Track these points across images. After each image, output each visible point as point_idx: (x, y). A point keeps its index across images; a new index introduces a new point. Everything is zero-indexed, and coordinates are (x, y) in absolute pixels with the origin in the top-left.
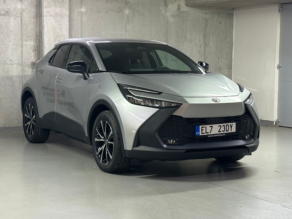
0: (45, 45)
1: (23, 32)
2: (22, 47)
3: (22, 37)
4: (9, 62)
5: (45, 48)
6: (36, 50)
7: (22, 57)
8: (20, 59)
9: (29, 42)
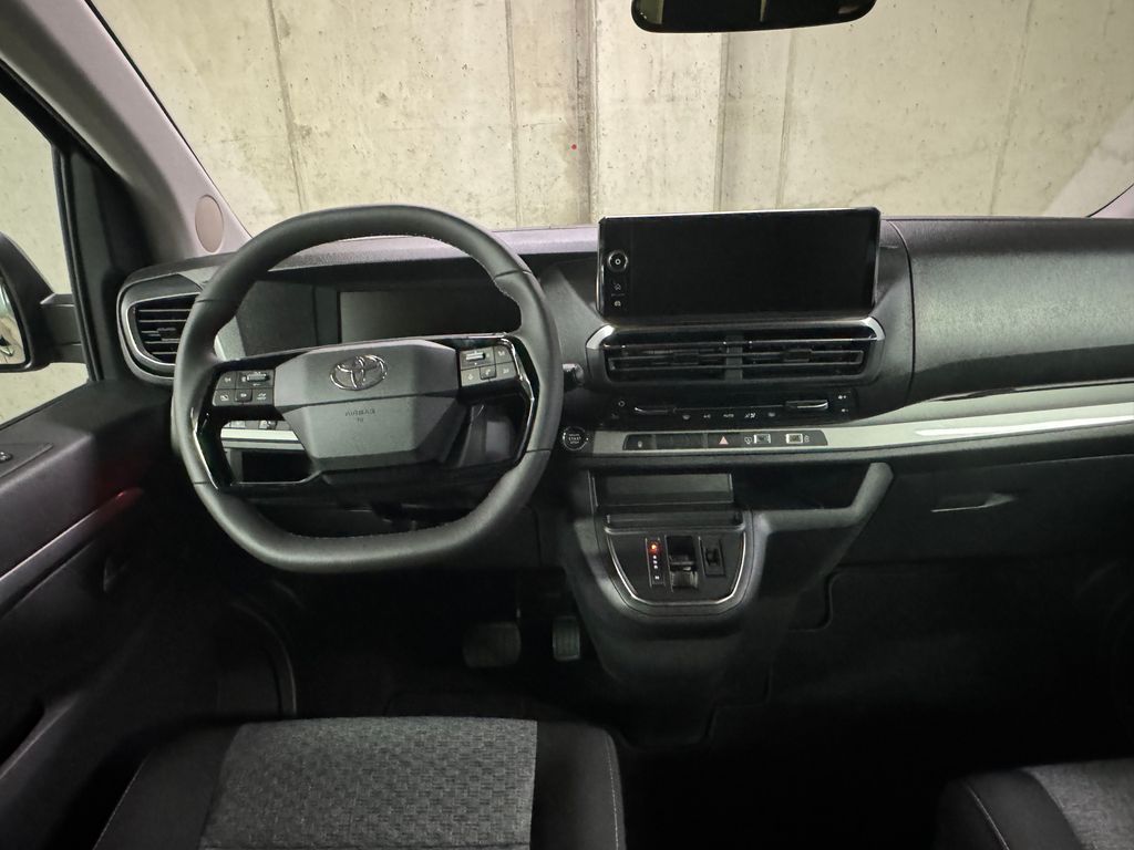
0: (600, 124)
1: (518, 65)
2: (514, 136)
3: (513, 90)
4: (466, 205)
5: (603, 140)
6: (574, 147)
7: (516, 182)
8: (508, 190)
9: (543, 115)
